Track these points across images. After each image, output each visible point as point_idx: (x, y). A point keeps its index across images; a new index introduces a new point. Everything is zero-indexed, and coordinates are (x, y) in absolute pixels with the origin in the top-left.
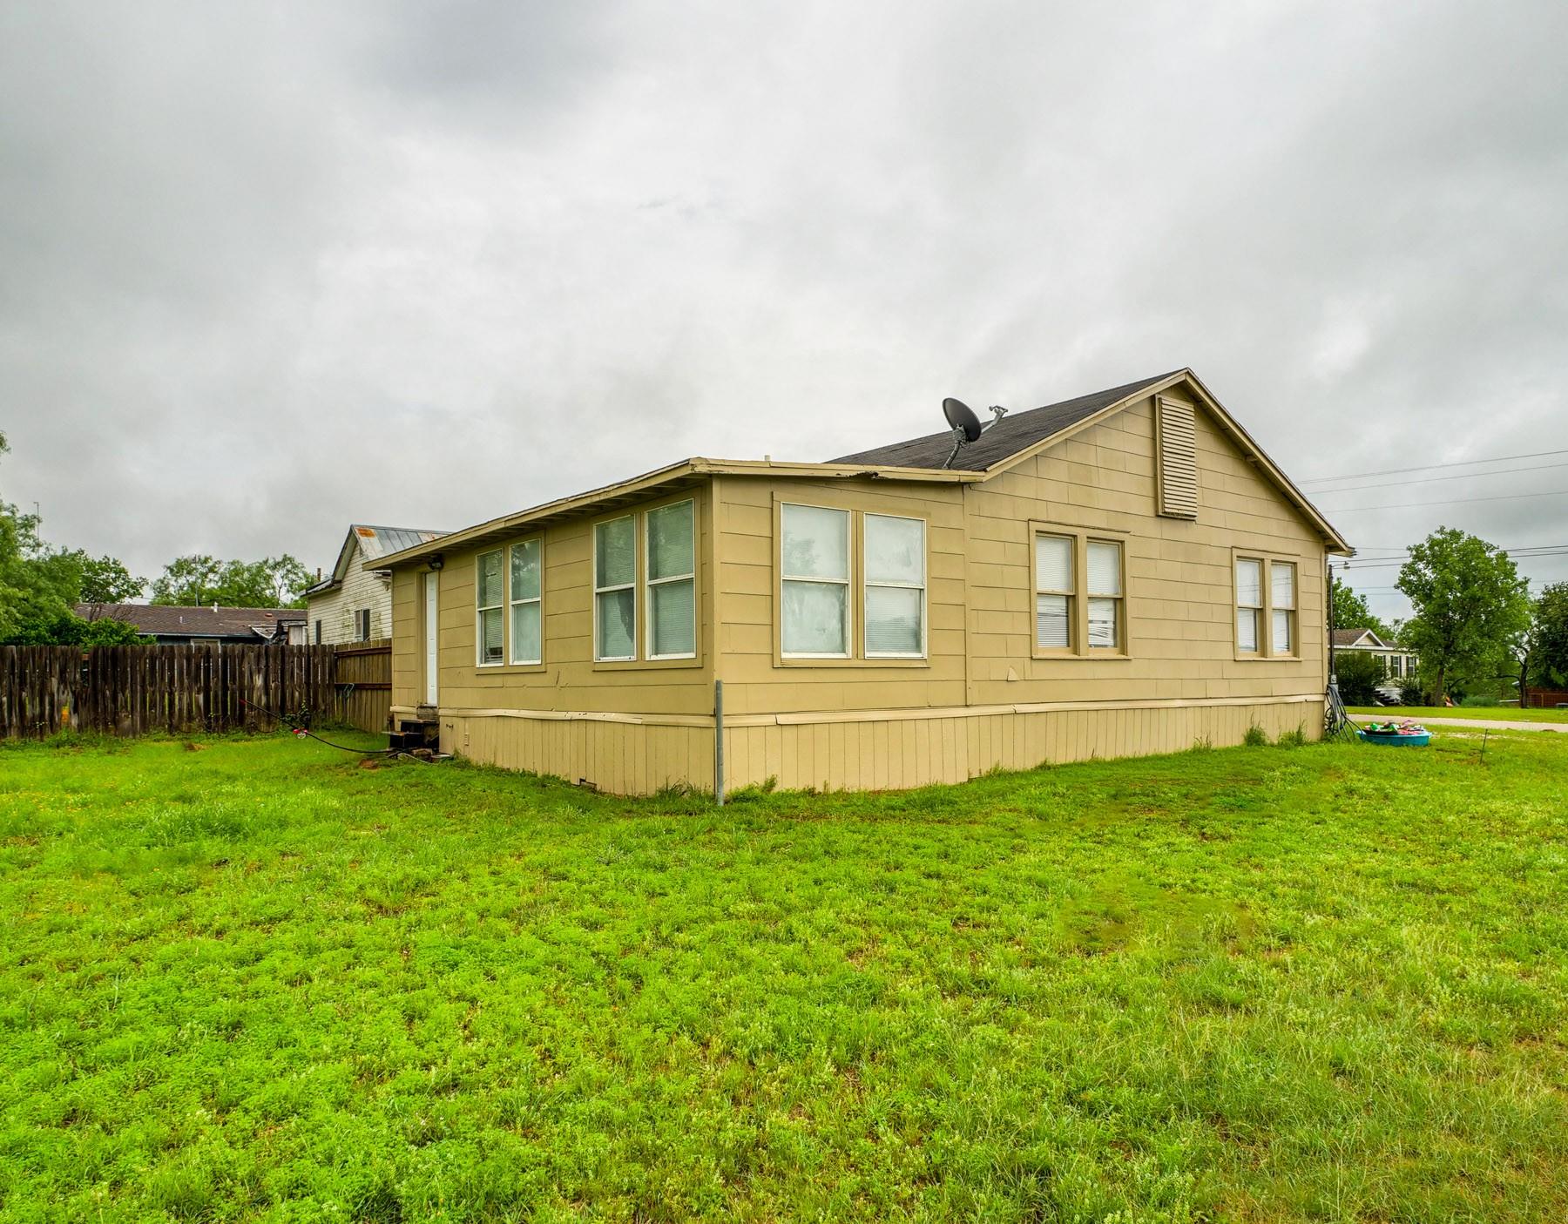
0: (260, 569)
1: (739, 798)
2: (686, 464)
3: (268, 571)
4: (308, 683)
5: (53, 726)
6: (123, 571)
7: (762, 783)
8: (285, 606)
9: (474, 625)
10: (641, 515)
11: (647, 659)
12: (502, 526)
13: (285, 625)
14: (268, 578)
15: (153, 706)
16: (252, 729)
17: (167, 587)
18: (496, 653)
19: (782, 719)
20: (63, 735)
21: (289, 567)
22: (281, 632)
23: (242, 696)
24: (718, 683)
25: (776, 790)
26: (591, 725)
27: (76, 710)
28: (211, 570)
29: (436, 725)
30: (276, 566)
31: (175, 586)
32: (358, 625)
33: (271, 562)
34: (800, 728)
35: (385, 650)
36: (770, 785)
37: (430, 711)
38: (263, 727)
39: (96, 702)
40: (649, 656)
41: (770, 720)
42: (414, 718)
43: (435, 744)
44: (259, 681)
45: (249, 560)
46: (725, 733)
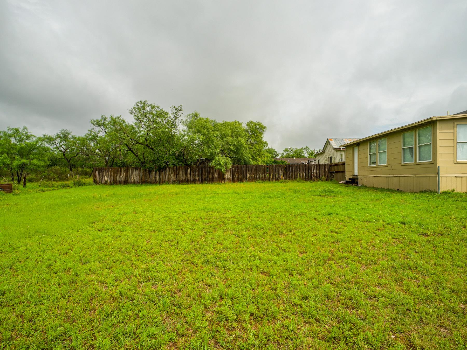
0: (301, 150)
1: (445, 193)
2: (430, 118)
3: (303, 150)
4: (324, 172)
5: (280, 179)
6: (276, 151)
7: (451, 190)
8: (306, 157)
9: (368, 157)
10: (416, 131)
11: (417, 162)
12: (377, 135)
13: (310, 161)
14: (303, 152)
15: (296, 175)
16: (314, 181)
17: (283, 154)
18: (374, 163)
19: (456, 175)
20: (282, 180)
21: (307, 149)
22: (309, 163)
23: (312, 173)
24: (438, 167)
25: (455, 192)
26: (400, 177)
27: (284, 176)
28: (292, 150)
29: (357, 179)
30: (304, 149)
31: (285, 154)
32: (329, 160)
33: (303, 148)
34: (462, 178)
35: (344, 164)
36: (453, 191)
37: (356, 176)
38: (316, 180)
39: (287, 175)
40: (418, 161)
41: (454, 175)
42: (352, 178)
43: (357, 183)
44: (315, 171)
45: (299, 148)
46: (440, 178)
